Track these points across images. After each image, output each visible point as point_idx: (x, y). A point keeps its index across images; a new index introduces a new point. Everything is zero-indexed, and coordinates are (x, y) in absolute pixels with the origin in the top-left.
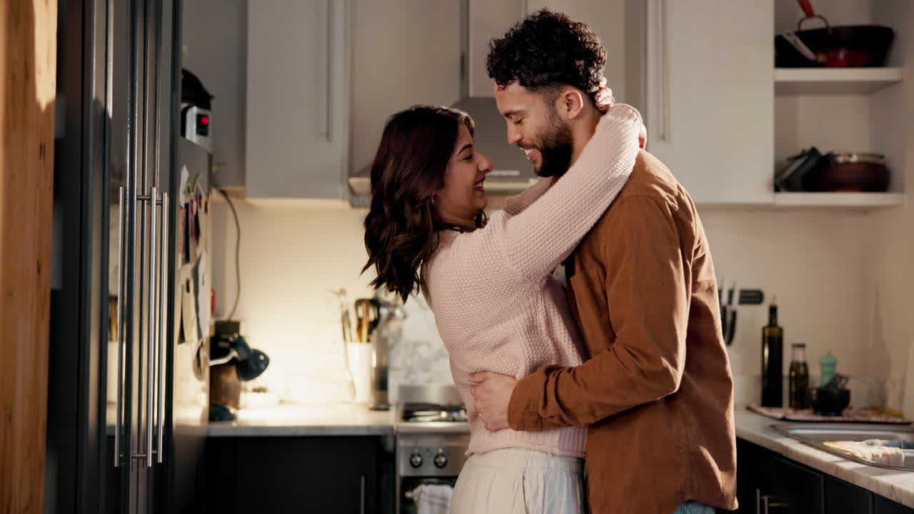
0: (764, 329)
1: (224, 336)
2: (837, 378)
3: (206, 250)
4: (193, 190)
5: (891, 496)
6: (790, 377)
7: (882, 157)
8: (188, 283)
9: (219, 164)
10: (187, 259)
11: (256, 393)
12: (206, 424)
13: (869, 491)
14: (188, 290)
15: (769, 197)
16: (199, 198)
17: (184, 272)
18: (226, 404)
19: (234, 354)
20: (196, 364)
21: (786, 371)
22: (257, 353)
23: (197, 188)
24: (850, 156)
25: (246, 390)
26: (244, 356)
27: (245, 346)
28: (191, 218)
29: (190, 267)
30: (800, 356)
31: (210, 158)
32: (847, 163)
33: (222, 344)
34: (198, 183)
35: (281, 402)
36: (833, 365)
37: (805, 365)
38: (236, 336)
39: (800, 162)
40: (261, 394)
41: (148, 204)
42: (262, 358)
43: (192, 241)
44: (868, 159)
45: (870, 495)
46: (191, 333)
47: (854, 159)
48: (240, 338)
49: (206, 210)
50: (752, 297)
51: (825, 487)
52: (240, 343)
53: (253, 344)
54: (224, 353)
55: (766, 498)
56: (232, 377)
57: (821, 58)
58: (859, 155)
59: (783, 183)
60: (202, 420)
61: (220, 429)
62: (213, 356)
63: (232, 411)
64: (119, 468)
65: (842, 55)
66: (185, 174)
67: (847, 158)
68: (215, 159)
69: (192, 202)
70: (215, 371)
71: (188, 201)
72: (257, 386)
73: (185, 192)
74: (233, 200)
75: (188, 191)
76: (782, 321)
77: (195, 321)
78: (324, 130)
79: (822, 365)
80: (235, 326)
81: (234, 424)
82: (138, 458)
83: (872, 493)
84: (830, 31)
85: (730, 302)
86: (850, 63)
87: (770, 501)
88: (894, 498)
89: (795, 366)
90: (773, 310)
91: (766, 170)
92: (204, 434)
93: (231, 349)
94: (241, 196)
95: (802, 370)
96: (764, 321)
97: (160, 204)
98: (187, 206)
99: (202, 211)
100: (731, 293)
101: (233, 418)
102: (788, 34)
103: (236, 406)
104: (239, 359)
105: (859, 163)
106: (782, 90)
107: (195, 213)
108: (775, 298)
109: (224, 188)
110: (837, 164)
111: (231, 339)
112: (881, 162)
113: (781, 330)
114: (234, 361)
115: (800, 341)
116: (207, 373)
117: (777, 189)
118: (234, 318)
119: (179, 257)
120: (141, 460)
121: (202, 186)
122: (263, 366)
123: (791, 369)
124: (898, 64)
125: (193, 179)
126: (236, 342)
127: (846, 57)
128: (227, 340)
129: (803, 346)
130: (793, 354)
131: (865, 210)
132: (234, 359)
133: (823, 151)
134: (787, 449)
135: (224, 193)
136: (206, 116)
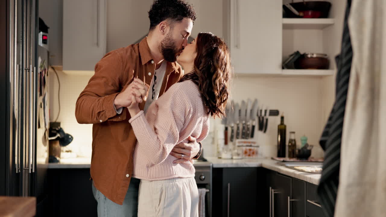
0: (279, 126)
1: (54, 128)
2: (307, 145)
3: (47, 91)
4: (43, 66)
5: (310, 181)
6: (289, 146)
7: (326, 55)
8: (41, 104)
9: (51, 56)
10: (41, 95)
11: (67, 153)
12: (48, 164)
13: (305, 181)
14: (41, 107)
15: (279, 71)
16: (45, 70)
17: (40, 100)
18: (55, 155)
19: (58, 135)
20: (44, 138)
21: (287, 143)
22: (68, 135)
23: (44, 65)
24: (313, 54)
25: (63, 151)
26: (63, 136)
27: (63, 132)
28: (42, 78)
29: (42, 97)
30: (293, 137)
31: (48, 53)
32: (312, 58)
33: (53, 132)
34: (45, 64)
35: (78, 156)
36: (306, 140)
37: (295, 140)
38: (59, 128)
39: (292, 57)
40: (69, 153)
41: (28, 71)
42: (70, 137)
43: (43, 87)
44: (320, 56)
45: (305, 183)
46: (42, 125)
47: (315, 56)
48: (61, 129)
49: (47, 75)
50: (274, 113)
51: (292, 183)
52: (61, 131)
53: (67, 131)
54: (54, 135)
55: (273, 190)
56: (57, 145)
57: (301, 14)
58: (317, 54)
59: (286, 65)
60: (46, 162)
61: (53, 166)
62: (50, 136)
63: (58, 158)
64: (19, 173)
65: (310, 13)
66: (40, 60)
67: (312, 56)
68: (51, 54)
69: (42, 71)
70: (51, 142)
71: (41, 71)
72: (68, 150)
73: (40, 67)
74: (57, 71)
75: (41, 67)
76: (285, 122)
77: (44, 120)
78: (96, 41)
79: (302, 140)
80: (59, 124)
81: (58, 163)
82: (25, 170)
83: (306, 182)
84: (305, 3)
85: (265, 115)
86: (313, 16)
87: (274, 191)
88: (311, 182)
89: (291, 141)
90: (282, 118)
91: (279, 60)
92: (46, 167)
93: (57, 133)
94: (61, 70)
95: (293, 142)
96: (279, 122)
97: (33, 71)
98: (41, 73)
99: (46, 75)
100: (266, 111)
101: (58, 161)
102: (287, 5)
103: (59, 156)
104: (61, 137)
105: (317, 58)
106: (285, 27)
107: (43, 76)
108: (283, 113)
109: (53, 66)
110: (308, 58)
111: (57, 129)
112: (326, 57)
113: (285, 126)
114: (58, 138)
115: (293, 131)
116: (48, 143)
117: (283, 68)
118: (58, 121)
119: (38, 93)
120: (26, 170)
121: (46, 65)
122: (70, 140)
123: (290, 142)
124: (333, 17)
125: (43, 62)
126: (59, 130)
127: (312, 14)
128: (55, 130)
129: (294, 133)
130: (290, 136)
131: (321, 77)
132: (58, 137)
133: (302, 52)
134: (280, 170)
135: (53, 68)
136: (46, 36)
